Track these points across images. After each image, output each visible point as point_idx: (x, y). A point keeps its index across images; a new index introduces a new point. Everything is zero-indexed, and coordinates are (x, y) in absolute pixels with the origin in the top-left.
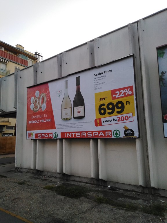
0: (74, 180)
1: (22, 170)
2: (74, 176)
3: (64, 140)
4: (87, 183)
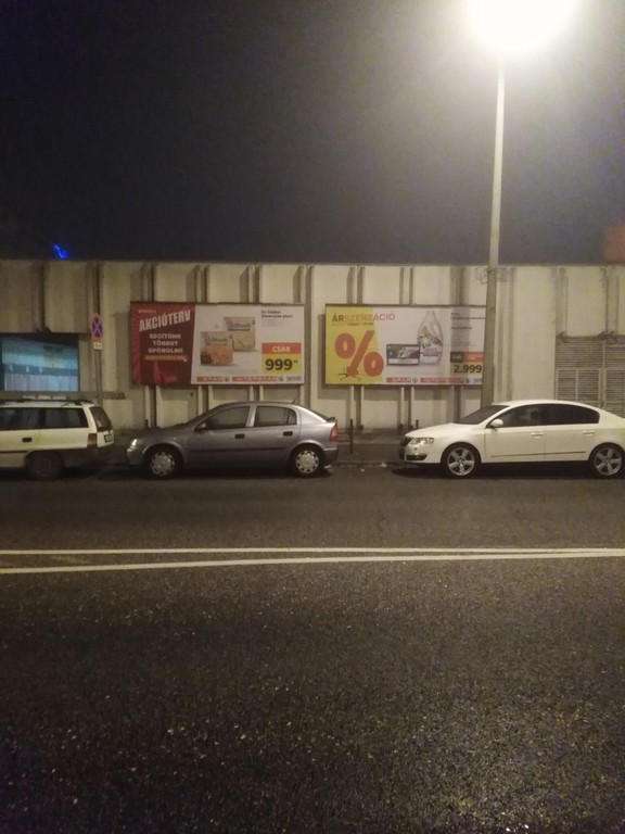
3: (210, 387)
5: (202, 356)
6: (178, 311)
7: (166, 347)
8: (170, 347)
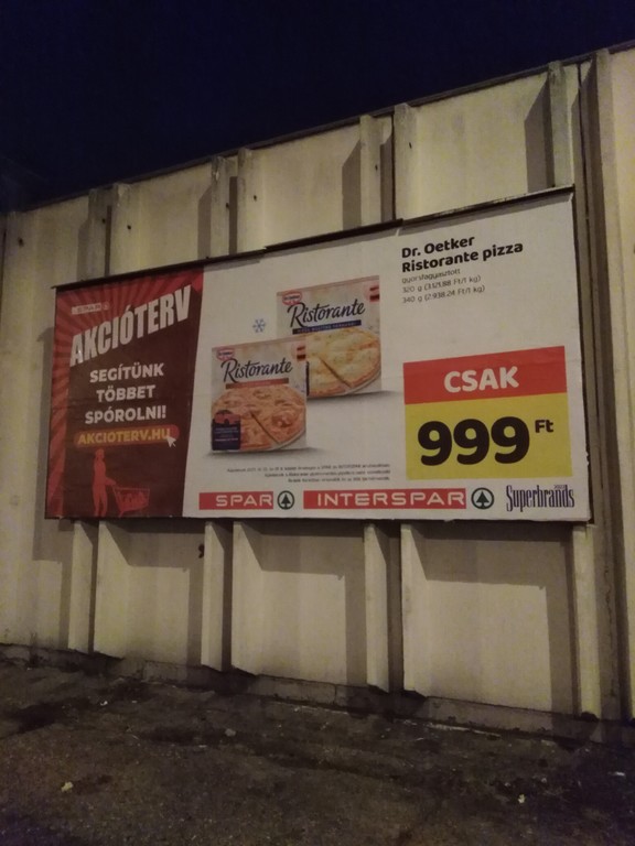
0: (276, 695)
1: (11, 653)
2: (274, 678)
3: (237, 528)
4: (334, 706)
5: (215, 425)
6: (158, 296)
7: (125, 404)
8: (135, 403)
